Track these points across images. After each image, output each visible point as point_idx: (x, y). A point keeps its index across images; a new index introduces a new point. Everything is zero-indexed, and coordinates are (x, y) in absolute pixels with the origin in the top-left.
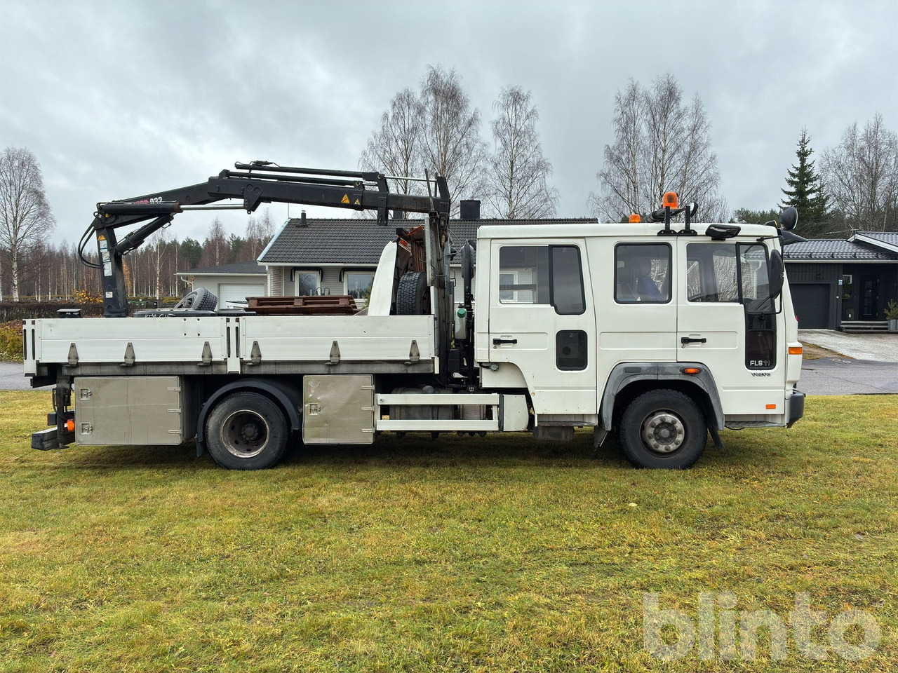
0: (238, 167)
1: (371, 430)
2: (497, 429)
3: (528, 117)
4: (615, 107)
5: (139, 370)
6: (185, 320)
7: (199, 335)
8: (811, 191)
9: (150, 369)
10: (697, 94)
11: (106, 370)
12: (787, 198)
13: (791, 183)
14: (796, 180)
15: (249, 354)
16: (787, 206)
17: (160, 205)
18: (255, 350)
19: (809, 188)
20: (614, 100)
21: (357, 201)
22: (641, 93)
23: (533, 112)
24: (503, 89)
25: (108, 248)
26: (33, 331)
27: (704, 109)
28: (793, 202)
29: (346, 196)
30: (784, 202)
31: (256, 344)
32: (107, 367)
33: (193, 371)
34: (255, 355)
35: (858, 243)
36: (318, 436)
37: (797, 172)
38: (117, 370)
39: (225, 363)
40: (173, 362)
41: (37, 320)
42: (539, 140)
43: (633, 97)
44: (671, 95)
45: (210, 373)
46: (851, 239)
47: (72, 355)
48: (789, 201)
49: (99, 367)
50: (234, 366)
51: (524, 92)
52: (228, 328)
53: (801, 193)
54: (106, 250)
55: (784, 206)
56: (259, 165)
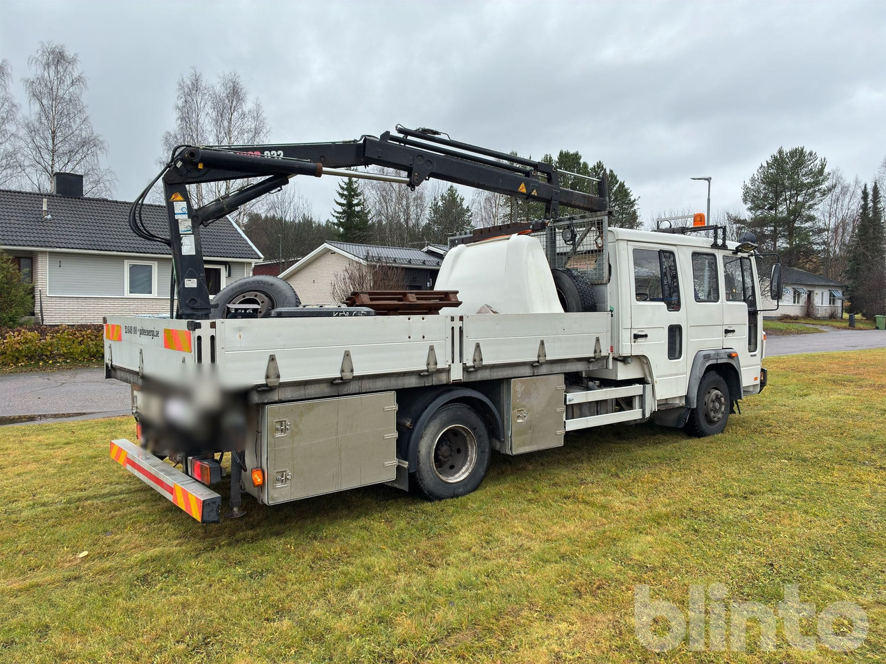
0: (400, 131)
1: (561, 432)
2: (641, 417)
3: (72, 84)
4: (178, 94)
5: (354, 387)
6: (423, 319)
7: (424, 337)
8: (358, 205)
9: (367, 385)
10: (257, 99)
11: (312, 391)
12: (340, 209)
13: (342, 195)
14: (345, 193)
15: (471, 358)
16: (338, 215)
17: (278, 161)
18: (477, 353)
19: (355, 202)
20: (177, 87)
21: (535, 191)
22: (204, 84)
23: (79, 79)
24: (43, 45)
25: (188, 214)
26: (213, 338)
27: (264, 115)
28: (344, 212)
29: (523, 185)
30: (335, 211)
31: (478, 346)
32: (313, 387)
33: (412, 382)
34: (477, 359)
35: (430, 253)
36: (524, 444)
37: (345, 186)
38: (325, 389)
39: (448, 371)
40: (393, 374)
41: (218, 321)
42: (88, 112)
43: (195, 86)
44: (235, 93)
45: (431, 384)
46: (425, 249)
47: (272, 372)
48: (342, 211)
49: (302, 388)
50: (457, 374)
51: (69, 53)
52: (453, 328)
53: (350, 205)
54: (186, 217)
55: (336, 214)
56: (424, 134)
